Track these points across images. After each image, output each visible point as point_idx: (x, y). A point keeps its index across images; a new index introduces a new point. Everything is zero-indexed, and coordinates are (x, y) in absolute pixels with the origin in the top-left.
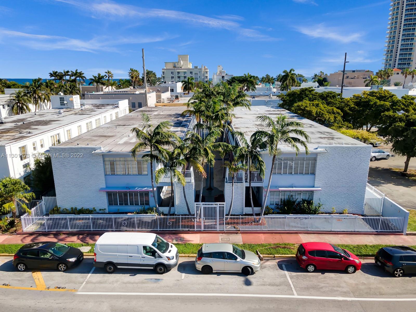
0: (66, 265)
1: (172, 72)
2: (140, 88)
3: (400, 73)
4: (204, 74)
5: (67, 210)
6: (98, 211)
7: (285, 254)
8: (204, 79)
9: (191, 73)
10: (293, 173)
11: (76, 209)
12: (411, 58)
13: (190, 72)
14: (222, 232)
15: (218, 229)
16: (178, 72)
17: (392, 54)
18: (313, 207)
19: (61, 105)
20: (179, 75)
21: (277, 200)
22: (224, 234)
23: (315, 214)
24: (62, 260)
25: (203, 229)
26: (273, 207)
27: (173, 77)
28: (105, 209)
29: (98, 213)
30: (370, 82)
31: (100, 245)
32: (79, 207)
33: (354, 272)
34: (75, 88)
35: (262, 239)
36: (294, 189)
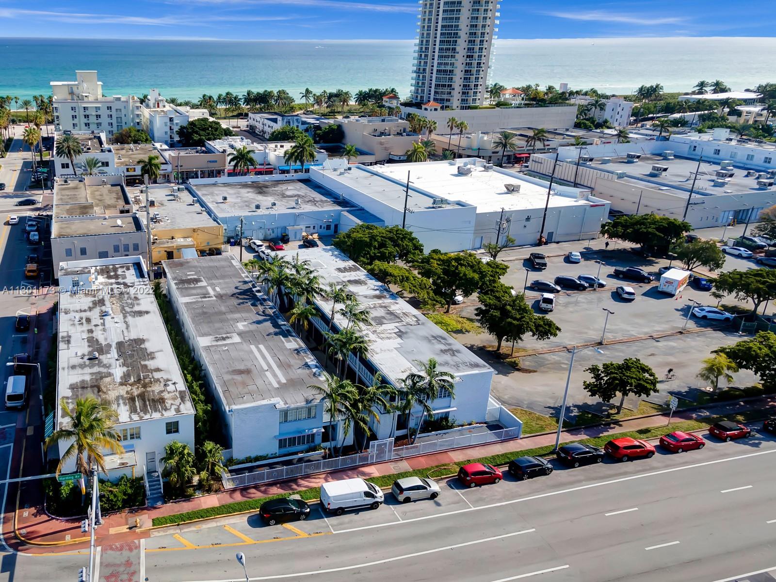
1: (72, 108)
3: (439, 108)
4: (133, 111)
8: (133, 119)
9: (109, 108)
12: (451, 85)
13: (108, 107)
16: (84, 107)
20: (87, 113)
27: (76, 116)
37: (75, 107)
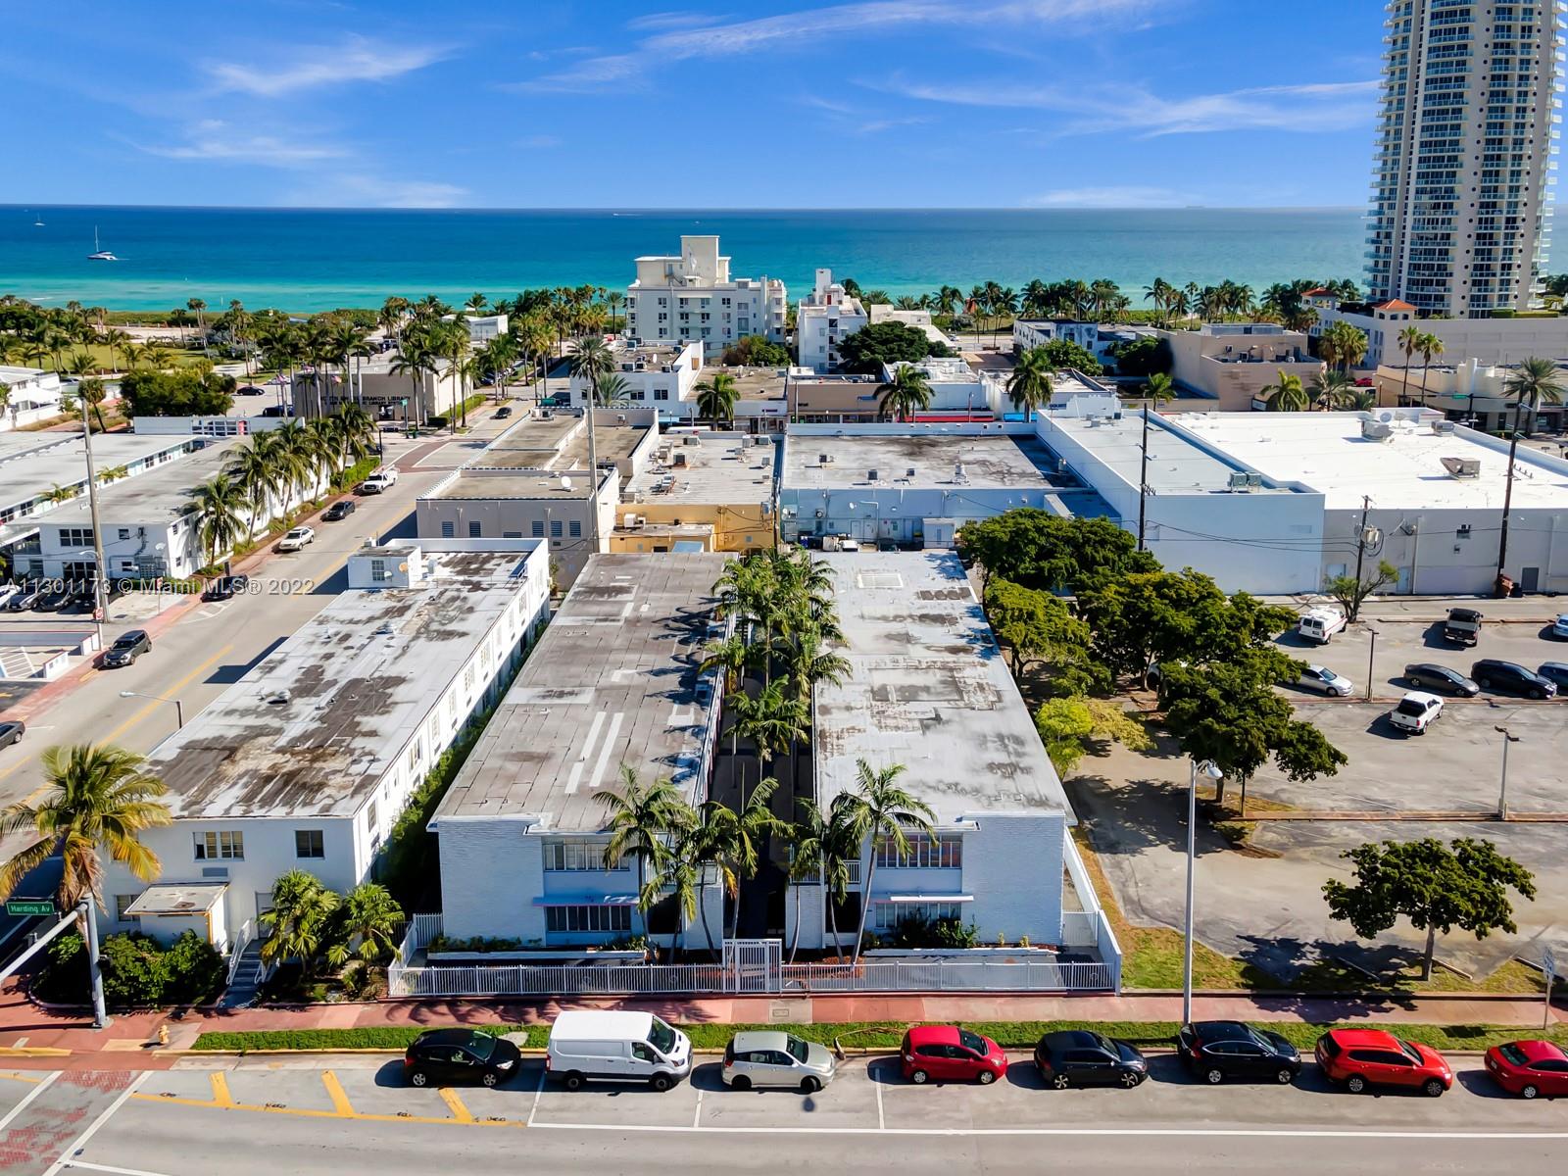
5: (464, 942)
6: (525, 944)
7: (885, 1046)
11: (481, 939)
14: (776, 996)
15: (767, 990)
22: (778, 1001)
25: (738, 989)
28: (540, 939)
29: (526, 949)
33: (992, 1081)
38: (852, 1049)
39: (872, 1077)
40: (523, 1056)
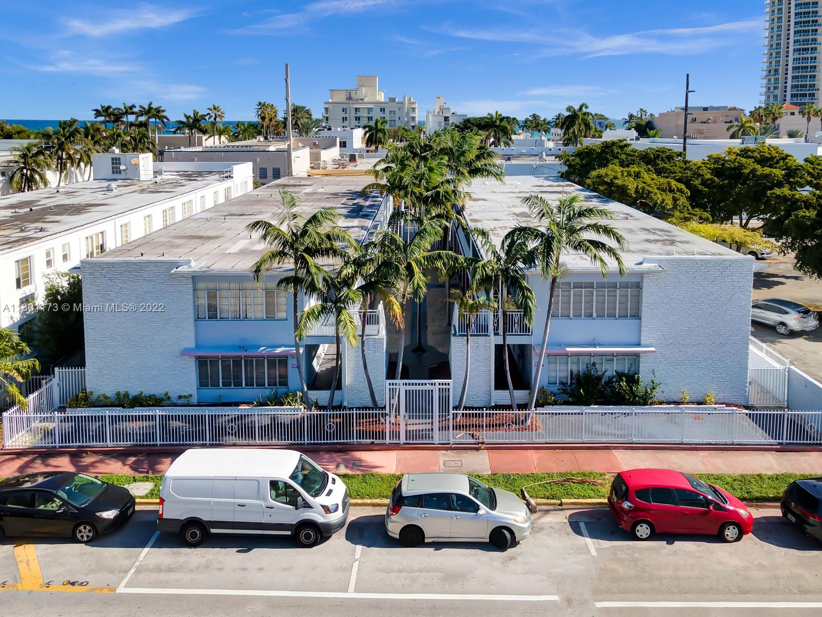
0: (94, 527)
1: (343, 109)
2: (278, 139)
3: (796, 112)
4: (408, 113)
5: (106, 398)
6: (174, 400)
7: (584, 497)
8: (408, 122)
9: (383, 110)
10: (595, 315)
11: (126, 395)
12: (814, 84)
13: (381, 109)
14: (446, 447)
15: (436, 440)
16: (356, 109)
17: (777, 76)
18: (640, 389)
19: (113, 172)
20: (359, 114)
21: (563, 374)
22: (449, 452)
23: (645, 404)
24: (86, 517)
25: (403, 440)
26: (554, 389)
27: (346, 118)
28: (191, 396)
29: (175, 405)
30: (739, 130)
31: (176, 479)
32: (133, 392)
33: (738, 539)
34: (146, 140)
35: (533, 461)
36: (598, 349)
37: (346, 109)
38: (545, 501)
39: (577, 530)
40: (137, 508)
